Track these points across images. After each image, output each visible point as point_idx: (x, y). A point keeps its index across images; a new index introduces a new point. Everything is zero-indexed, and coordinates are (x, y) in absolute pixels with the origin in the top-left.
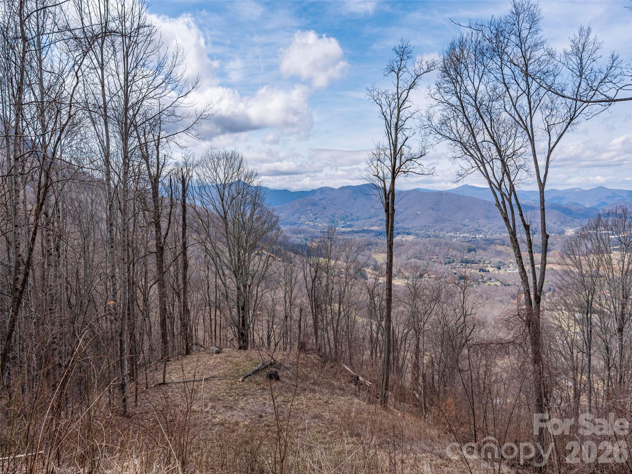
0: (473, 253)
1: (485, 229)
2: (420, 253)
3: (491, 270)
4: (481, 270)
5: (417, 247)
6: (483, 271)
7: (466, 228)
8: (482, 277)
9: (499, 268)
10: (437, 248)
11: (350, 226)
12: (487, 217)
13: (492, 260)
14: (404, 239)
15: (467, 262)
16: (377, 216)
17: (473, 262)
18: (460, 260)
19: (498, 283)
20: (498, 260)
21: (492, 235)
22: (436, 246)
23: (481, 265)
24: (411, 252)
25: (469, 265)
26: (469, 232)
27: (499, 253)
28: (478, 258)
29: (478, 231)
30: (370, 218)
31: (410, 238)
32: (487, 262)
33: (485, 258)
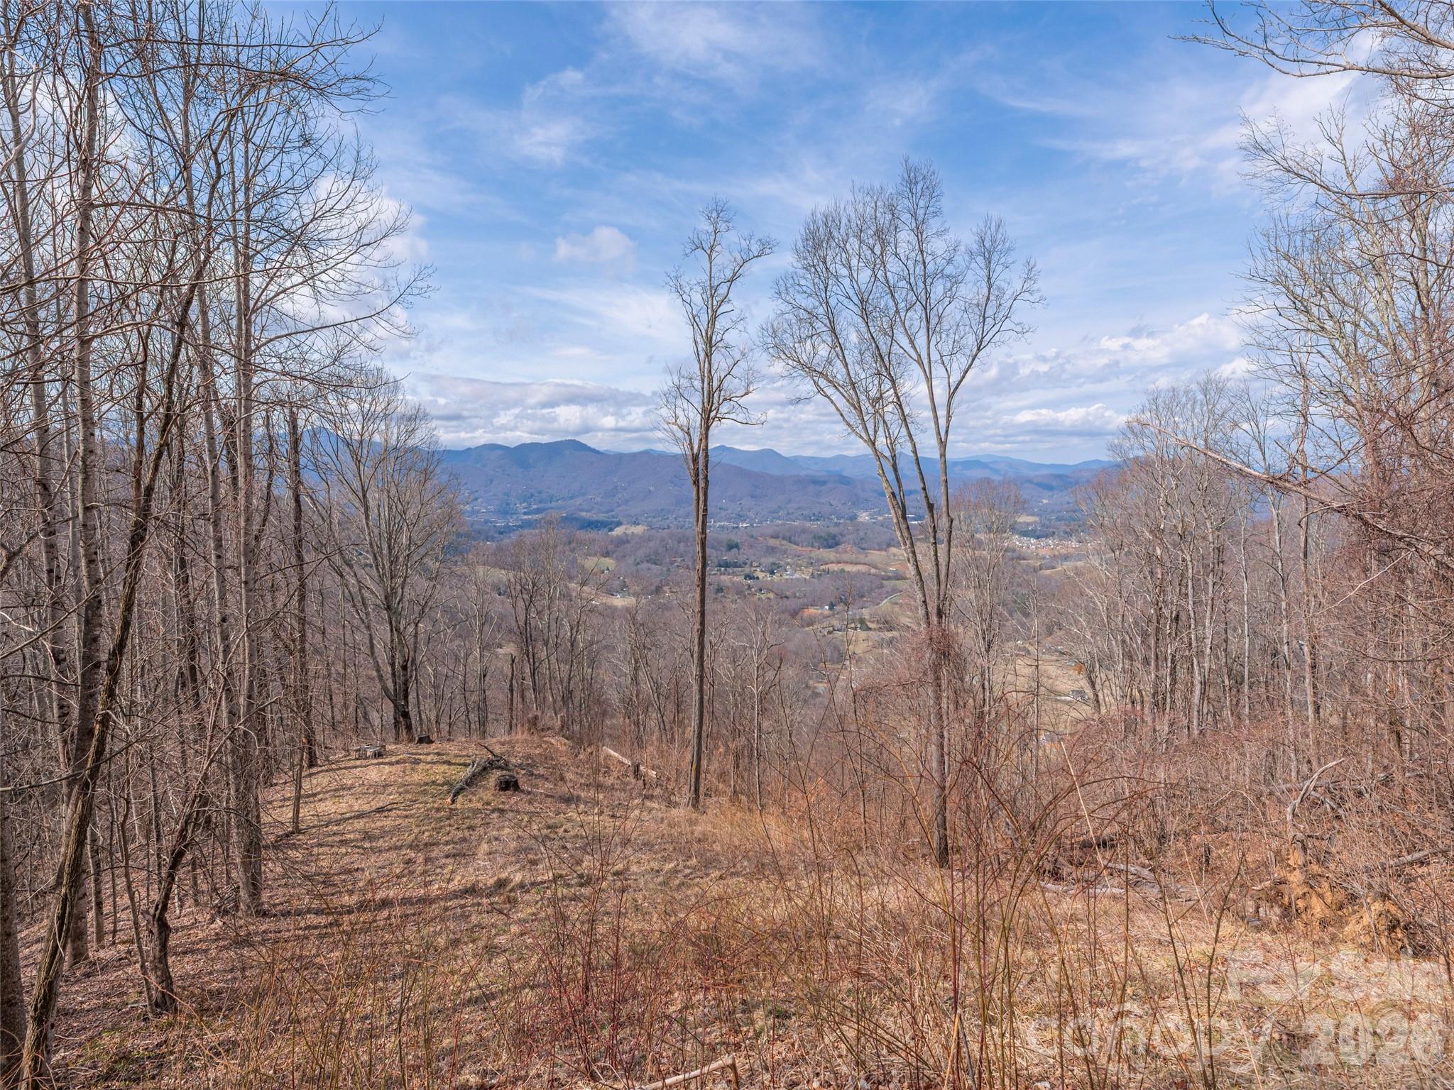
0: (734, 550)
1: (751, 514)
2: (656, 553)
3: (761, 575)
4: (748, 577)
5: (651, 544)
6: (751, 578)
7: (723, 513)
8: (749, 587)
9: (772, 573)
10: (682, 545)
11: (538, 511)
12: (753, 496)
13: (763, 560)
14: (629, 532)
15: (727, 565)
16: (583, 495)
17: (736, 565)
18: (716, 561)
19: (771, 596)
20: (771, 560)
21: (761, 522)
22: (679, 542)
23: (747, 570)
24: (641, 553)
25: (730, 570)
26: (728, 519)
27: (772, 550)
28: (742, 558)
29: (741, 517)
30: (572, 498)
31: (639, 529)
32: (755, 564)
33: (752, 558)
